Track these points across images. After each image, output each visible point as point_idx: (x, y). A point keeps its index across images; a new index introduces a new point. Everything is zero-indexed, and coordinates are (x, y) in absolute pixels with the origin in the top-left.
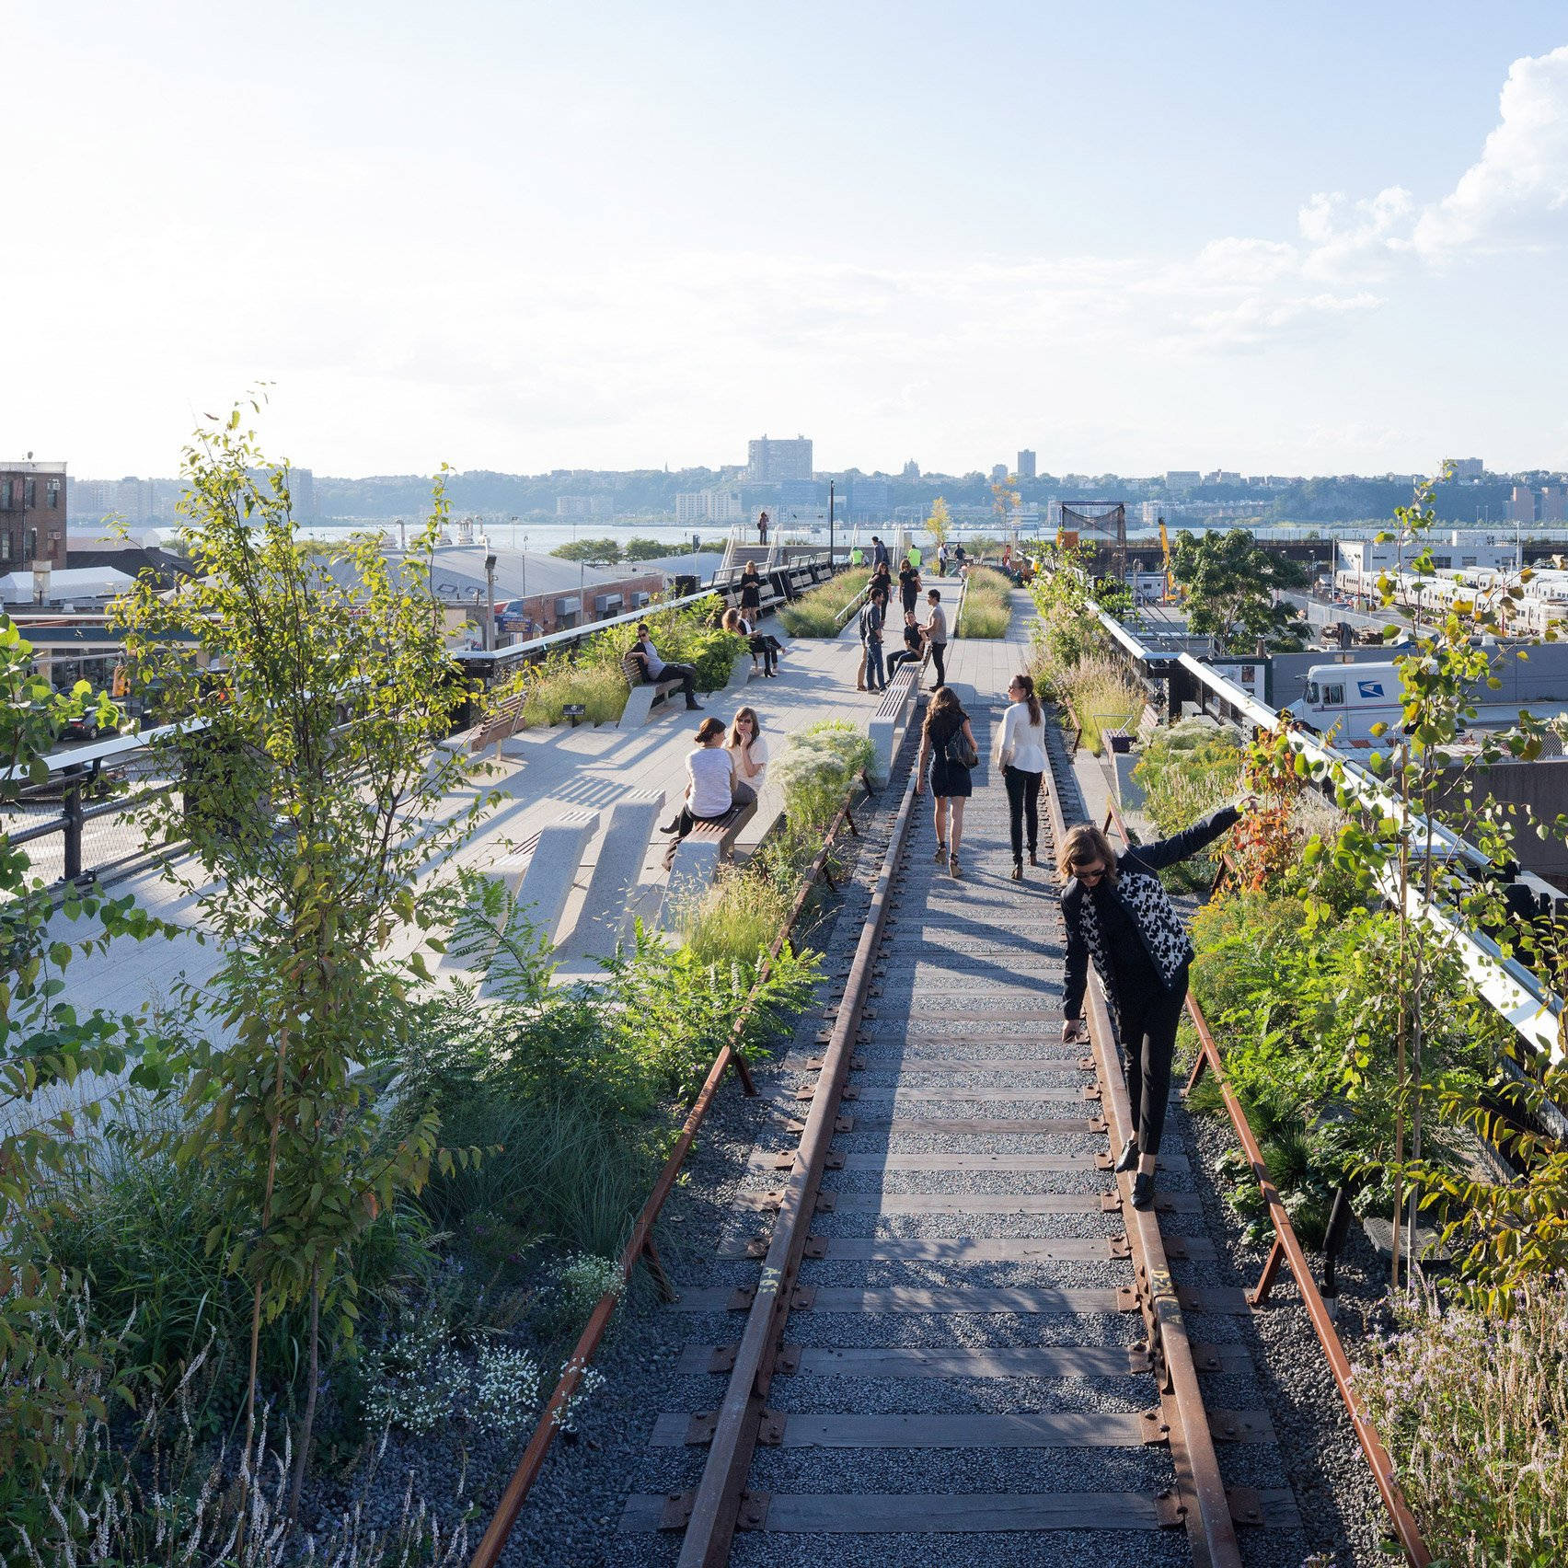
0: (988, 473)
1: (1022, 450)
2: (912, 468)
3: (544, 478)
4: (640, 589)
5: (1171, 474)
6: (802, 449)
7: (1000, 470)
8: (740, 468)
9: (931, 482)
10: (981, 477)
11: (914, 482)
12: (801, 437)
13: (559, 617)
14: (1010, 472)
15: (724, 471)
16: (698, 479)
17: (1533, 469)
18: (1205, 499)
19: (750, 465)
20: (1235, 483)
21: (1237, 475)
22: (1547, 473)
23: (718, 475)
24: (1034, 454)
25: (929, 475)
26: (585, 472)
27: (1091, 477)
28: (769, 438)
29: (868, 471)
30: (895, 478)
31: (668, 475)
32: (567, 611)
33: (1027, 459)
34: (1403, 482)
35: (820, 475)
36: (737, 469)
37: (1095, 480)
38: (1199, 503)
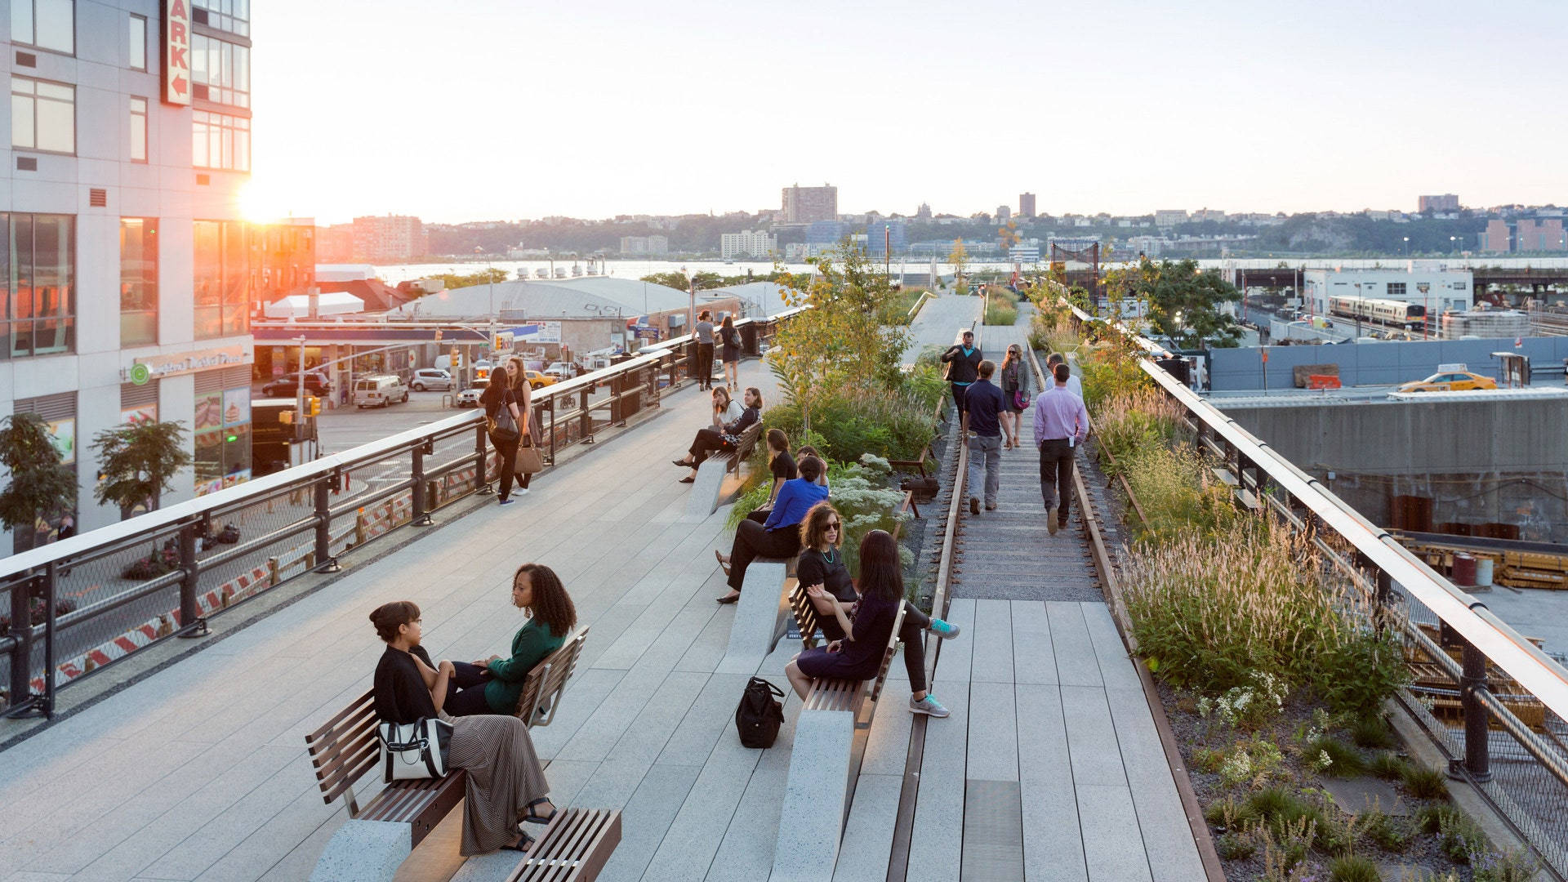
0: (993, 213)
1: (1024, 193)
2: (925, 211)
3: (609, 222)
4: (723, 308)
5: (1160, 213)
6: (827, 195)
7: (1003, 211)
8: (775, 212)
9: (943, 222)
10: (986, 217)
11: (929, 221)
12: (828, 185)
13: (671, 328)
14: (1012, 212)
15: (761, 214)
16: (739, 223)
17: (1509, 203)
18: (1192, 234)
19: (783, 209)
20: (1220, 220)
21: (1221, 213)
22: (1522, 206)
23: (756, 218)
24: (1034, 196)
25: (940, 216)
26: (644, 216)
27: (1086, 216)
28: (800, 186)
29: (886, 213)
30: (910, 219)
31: (713, 218)
32: (677, 324)
33: (1028, 200)
34: (1379, 217)
35: (844, 217)
36: (771, 213)
37: (1090, 218)
38: (1186, 238)
